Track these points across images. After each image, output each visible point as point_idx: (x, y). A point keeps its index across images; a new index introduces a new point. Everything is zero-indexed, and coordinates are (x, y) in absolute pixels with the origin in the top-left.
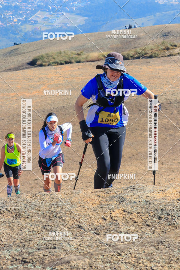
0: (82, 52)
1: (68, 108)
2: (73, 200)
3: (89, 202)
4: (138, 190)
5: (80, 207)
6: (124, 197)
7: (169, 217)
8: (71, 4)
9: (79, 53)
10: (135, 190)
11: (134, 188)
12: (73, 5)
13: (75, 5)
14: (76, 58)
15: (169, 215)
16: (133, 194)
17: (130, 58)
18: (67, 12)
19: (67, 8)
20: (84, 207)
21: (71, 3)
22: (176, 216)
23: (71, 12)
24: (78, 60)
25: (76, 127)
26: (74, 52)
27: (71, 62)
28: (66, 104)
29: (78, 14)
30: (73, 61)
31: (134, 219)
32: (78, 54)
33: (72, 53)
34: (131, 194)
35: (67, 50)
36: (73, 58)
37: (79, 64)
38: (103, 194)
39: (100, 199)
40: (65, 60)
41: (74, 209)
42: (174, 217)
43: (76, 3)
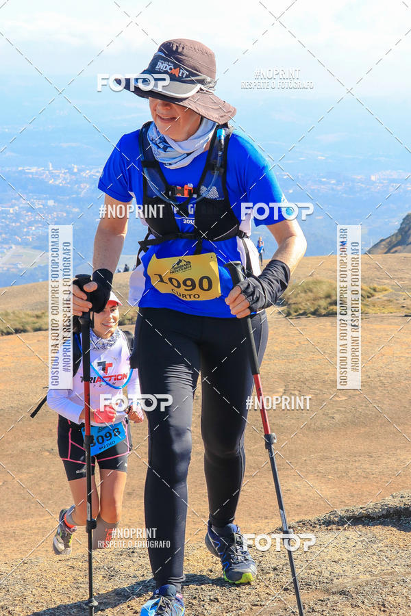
0: (43, 313)
1: (20, 410)
2: (27, 576)
3: (55, 579)
4: (141, 555)
5: (39, 589)
6: (116, 568)
7: (195, 602)
8: (25, 230)
9: (39, 313)
10: (136, 555)
11: (133, 552)
12: (29, 232)
13: (31, 232)
14: (34, 323)
15: (195, 598)
16: (131, 563)
17: (126, 322)
18: (17, 243)
19: (18, 238)
20: (46, 588)
21: (24, 228)
22: (206, 600)
23: (25, 244)
24: (37, 326)
25: (34, 442)
26: (30, 312)
27: (25, 331)
28: (17, 402)
29: (35, 248)
30: (28, 328)
31: (134, 608)
32: (38, 317)
33: (28, 315)
34: (128, 562)
35: (17, 309)
36: (27, 323)
37: (39, 333)
38: (80, 563)
39: (75, 572)
40: (15, 327)
41: (29, 592)
42: (203, 601)
43: (33, 228)
